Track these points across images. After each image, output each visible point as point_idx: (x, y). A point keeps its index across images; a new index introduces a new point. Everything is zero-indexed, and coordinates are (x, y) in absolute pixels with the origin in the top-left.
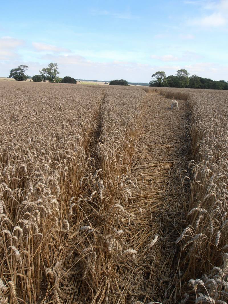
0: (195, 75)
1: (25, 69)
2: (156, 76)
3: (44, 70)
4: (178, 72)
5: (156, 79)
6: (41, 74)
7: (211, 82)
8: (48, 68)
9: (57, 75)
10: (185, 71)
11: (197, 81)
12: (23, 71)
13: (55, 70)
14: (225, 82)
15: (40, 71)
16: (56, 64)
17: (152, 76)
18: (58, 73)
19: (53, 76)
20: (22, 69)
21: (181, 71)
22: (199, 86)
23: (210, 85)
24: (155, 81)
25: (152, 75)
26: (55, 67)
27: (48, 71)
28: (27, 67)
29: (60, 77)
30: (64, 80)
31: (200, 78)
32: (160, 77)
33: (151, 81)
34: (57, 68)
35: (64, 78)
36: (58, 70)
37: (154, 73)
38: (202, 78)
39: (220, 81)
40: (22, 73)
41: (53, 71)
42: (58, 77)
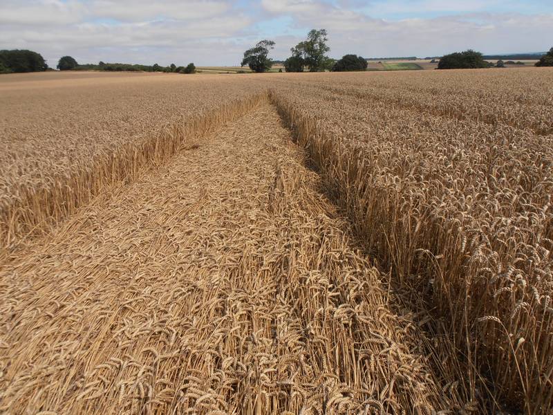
1: (268, 47)
3: (301, 46)
6: (295, 55)
8: (308, 41)
9: (326, 54)
12: (266, 53)
13: (321, 45)
15: (292, 49)
16: (323, 32)
18: (327, 49)
19: (316, 58)
20: (264, 49)
26: (322, 37)
27: (308, 46)
28: (272, 43)
29: (330, 57)
30: (341, 62)
34: (325, 39)
35: (341, 58)
36: (327, 44)
40: (262, 57)
41: (317, 46)
42: (326, 58)
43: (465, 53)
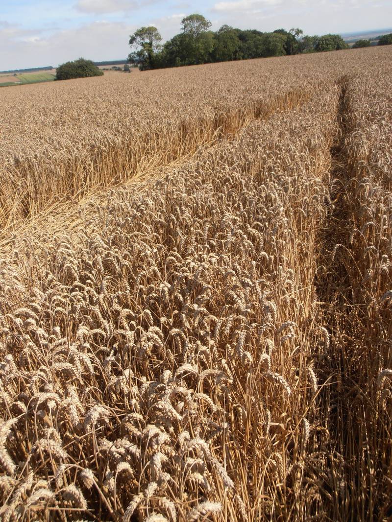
0: (226, 26)
2: (138, 39)
4: (183, 21)
5: (140, 48)
7: (260, 38)
10: (199, 18)
11: (231, 38)
14: (286, 32)
17: (131, 42)
21: (191, 18)
22: (237, 49)
23: (258, 43)
24: (140, 54)
25: (130, 39)
31: (237, 30)
32: (147, 41)
33: (130, 56)
37: (132, 34)
38: (240, 30)
39: (276, 32)
43: (78, 61)
